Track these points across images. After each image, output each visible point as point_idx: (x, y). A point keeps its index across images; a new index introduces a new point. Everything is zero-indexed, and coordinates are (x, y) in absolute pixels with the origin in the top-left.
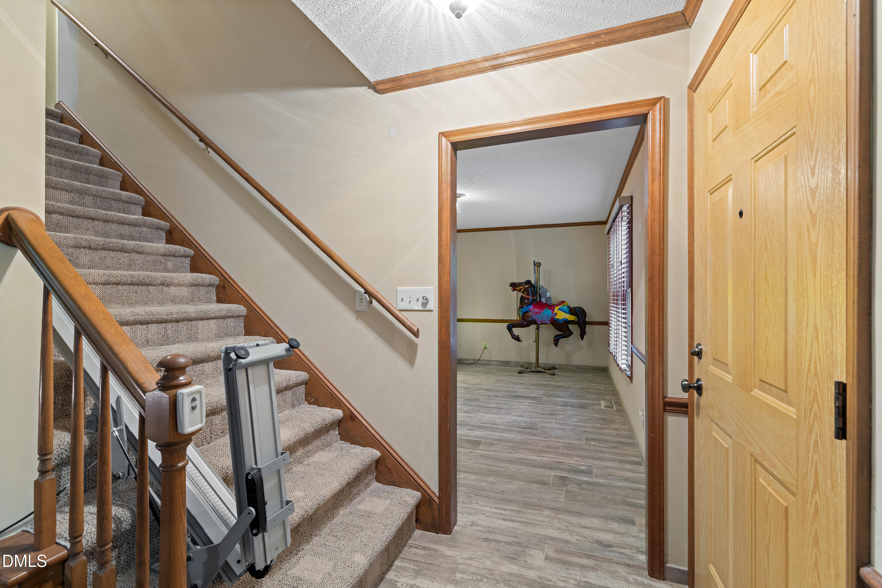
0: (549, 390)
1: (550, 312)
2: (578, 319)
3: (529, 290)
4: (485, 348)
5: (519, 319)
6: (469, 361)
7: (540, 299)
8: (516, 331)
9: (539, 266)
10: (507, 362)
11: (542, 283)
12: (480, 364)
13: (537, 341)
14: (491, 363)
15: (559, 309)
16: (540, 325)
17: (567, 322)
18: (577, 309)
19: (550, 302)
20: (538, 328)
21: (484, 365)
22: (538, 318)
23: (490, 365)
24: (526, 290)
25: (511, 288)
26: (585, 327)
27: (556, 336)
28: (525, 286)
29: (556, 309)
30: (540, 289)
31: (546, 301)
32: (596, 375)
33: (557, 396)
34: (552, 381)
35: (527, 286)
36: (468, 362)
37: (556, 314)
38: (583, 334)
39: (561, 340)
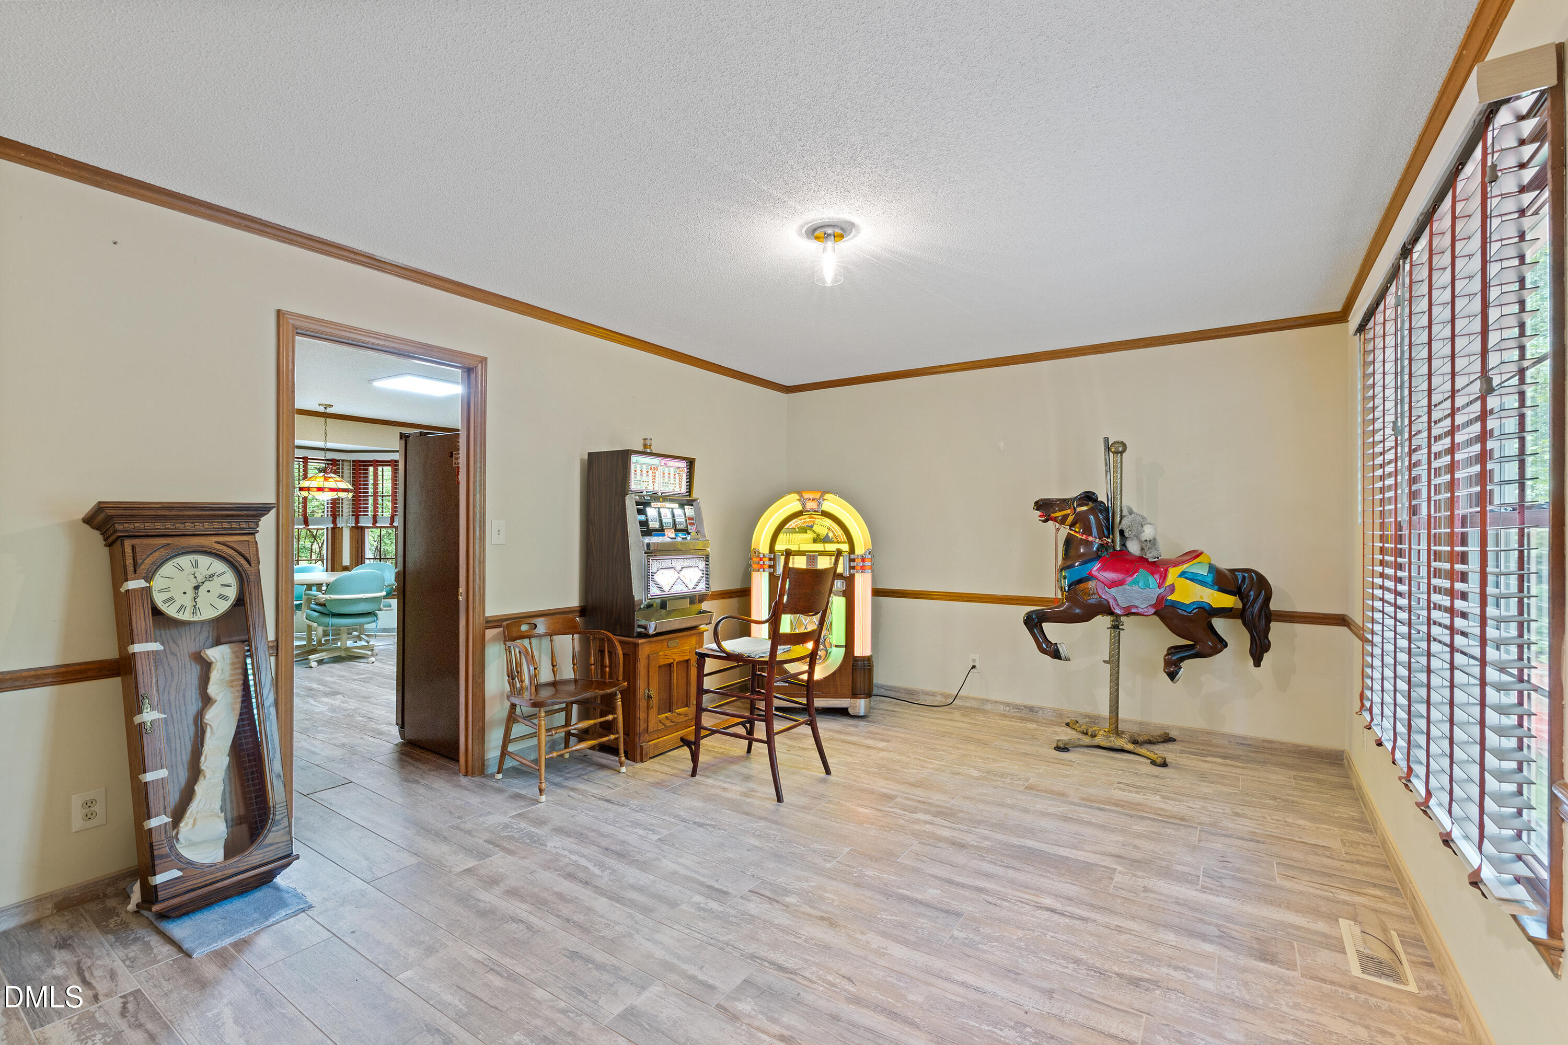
0: (1139, 836)
1: (1153, 581)
2: (1244, 605)
3: (1089, 520)
4: (974, 667)
5: (1060, 596)
6: (931, 698)
7: (1124, 545)
8: (1051, 630)
9: (1122, 453)
10: (1031, 709)
11: (1129, 500)
12: (959, 708)
13: (1114, 661)
14: (989, 707)
15: (1182, 575)
16: (1123, 619)
17: (1208, 612)
18: (1239, 575)
19: (1154, 553)
20: (1116, 627)
21: (967, 711)
22: (1119, 597)
23: (984, 712)
24: (1080, 520)
25: (1039, 513)
26: (1267, 629)
27: (1173, 650)
28: (1079, 509)
29: (1173, 574)
30: (1122, 517)
31: (1142, 549)
32: (1305, 779)
33: (1167, 873)
34: (1156, 791)
35: (1084, 508)
36: (929, 700)
37: (1172, 589)
38: (1259, 649)
39: (1185, 664)
